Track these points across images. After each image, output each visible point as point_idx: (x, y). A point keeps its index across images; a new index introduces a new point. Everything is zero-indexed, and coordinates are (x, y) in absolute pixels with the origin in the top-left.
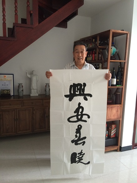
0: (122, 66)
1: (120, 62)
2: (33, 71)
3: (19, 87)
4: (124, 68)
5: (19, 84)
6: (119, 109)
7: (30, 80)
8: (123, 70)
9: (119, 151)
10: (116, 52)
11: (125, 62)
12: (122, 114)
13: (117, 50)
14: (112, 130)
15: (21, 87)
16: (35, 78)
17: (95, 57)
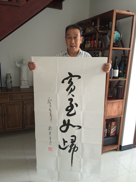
0: (126, 55)
1: (124, 50)
3: (6, 77)
4: (128, 57)
5: (7, 75)
6: (120, 105)
7: (20, 70)
8: (126, 59)
9: (119, 151)
10: (119, 38)
11: (129, 50)
13: (121, 35)
14: (112, 128)
15: (9, 78)
17: (94, 43)
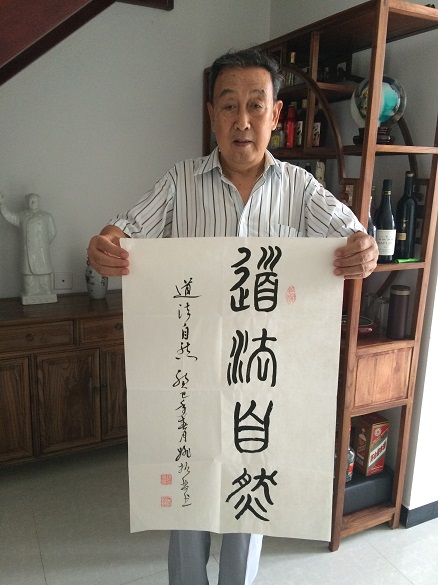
2: (28, 197)
4: (430, 182)
6: (404, 362)
10: (397, 112)
11: (435, 156)
12: (413, 379)
14: (372, 446)
16: (40, 228)
17: (296, 133)
